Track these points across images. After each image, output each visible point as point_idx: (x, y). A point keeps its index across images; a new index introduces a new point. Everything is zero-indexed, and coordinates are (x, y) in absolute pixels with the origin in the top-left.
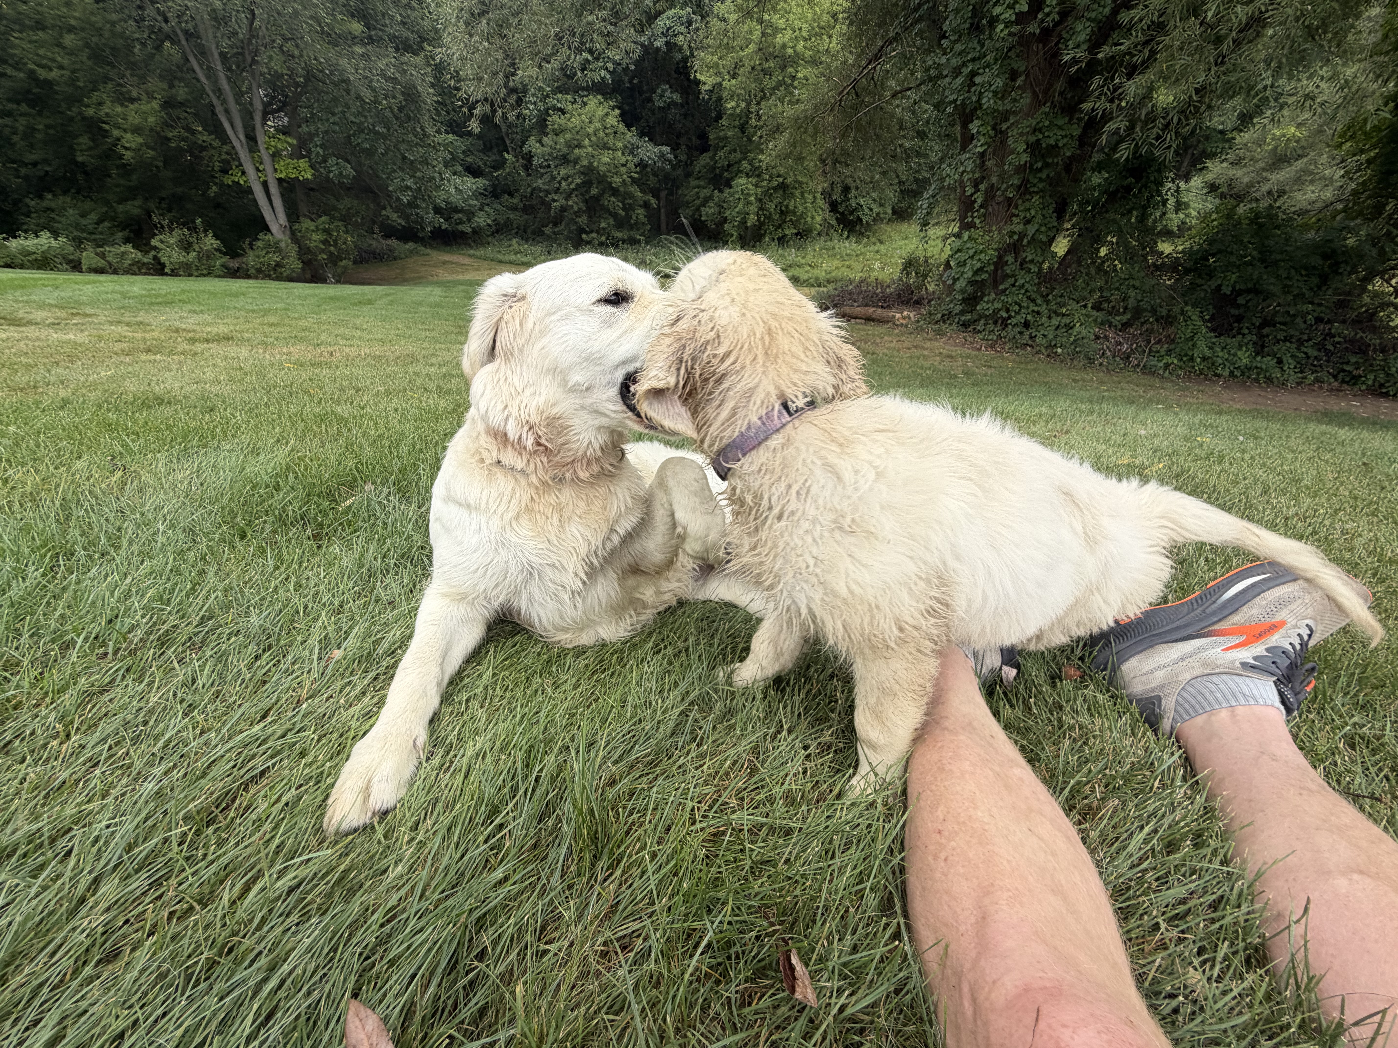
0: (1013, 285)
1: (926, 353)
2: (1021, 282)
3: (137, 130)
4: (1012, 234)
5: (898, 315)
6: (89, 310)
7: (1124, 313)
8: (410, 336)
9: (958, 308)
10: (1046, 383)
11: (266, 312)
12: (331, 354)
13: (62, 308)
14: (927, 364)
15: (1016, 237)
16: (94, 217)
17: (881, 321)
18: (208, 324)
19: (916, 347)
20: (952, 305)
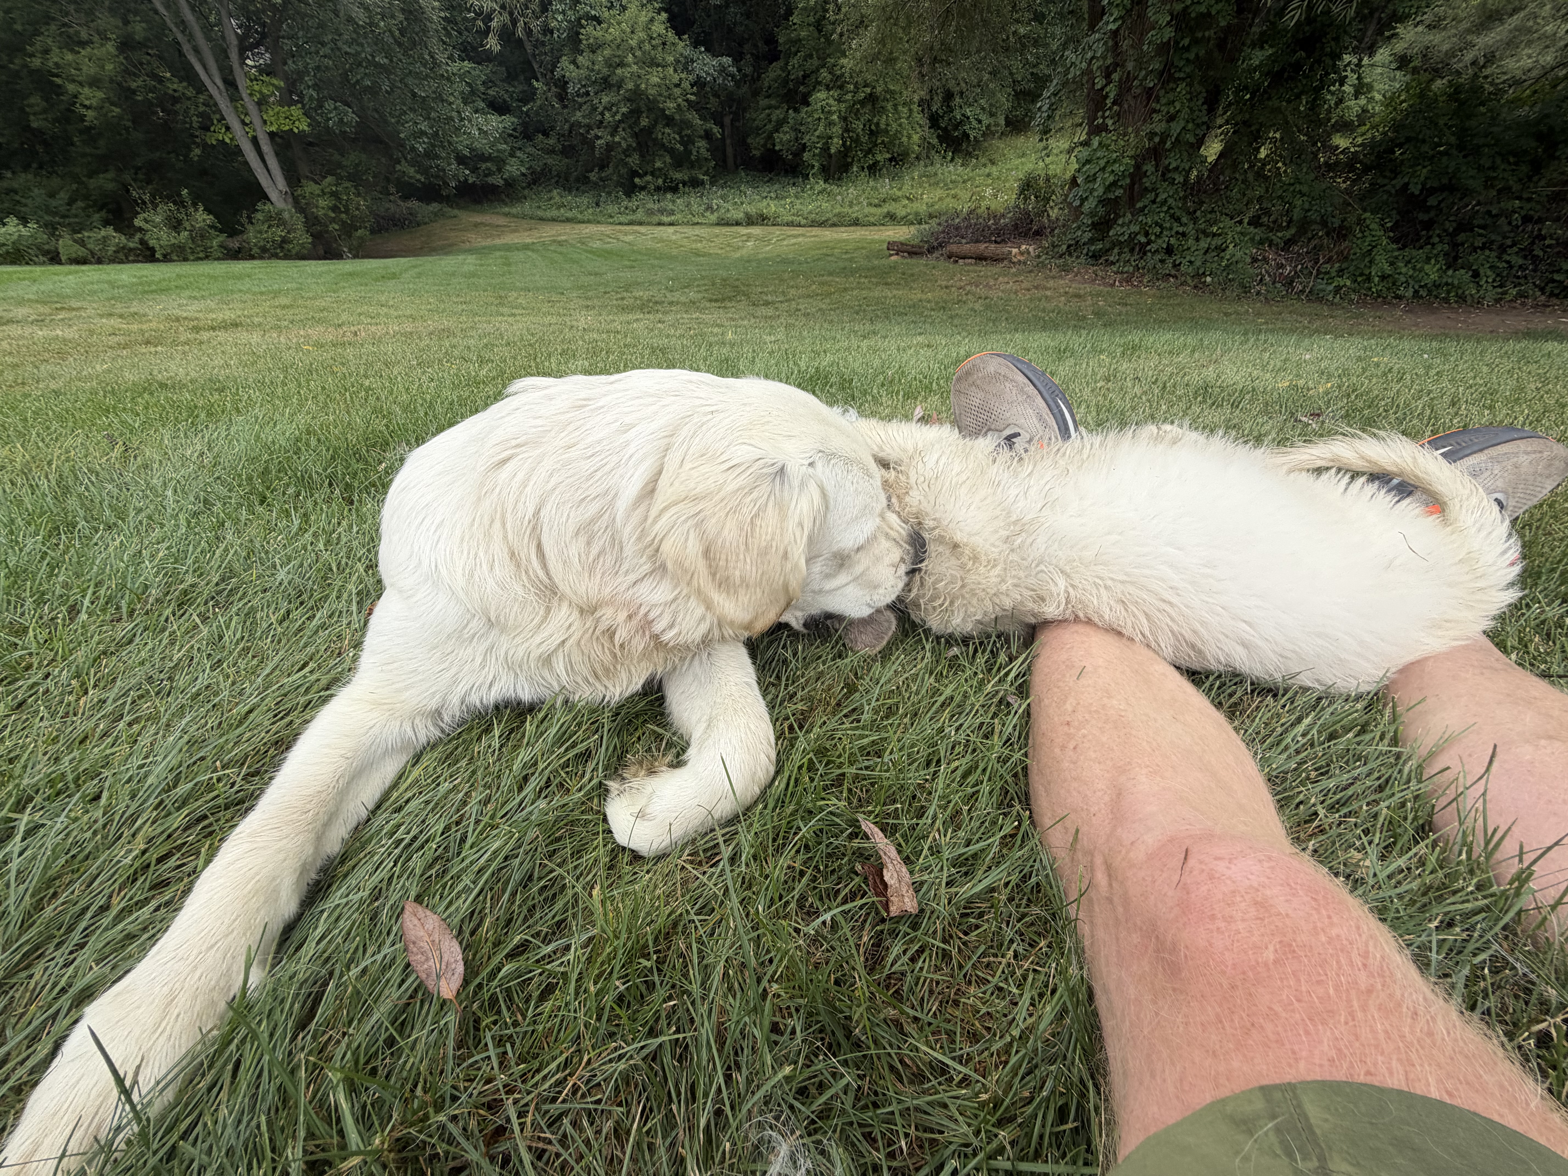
0: (1154, 202)
1: (1048, 293)
2: (1163, 196)
3: (94, 82)
4: (1152, 135)
5: (1015, 251)
6: (75, 304)
7: (1288, 227)
8: (444, 311)
9: (1088, 235)
10: (1192, 319)
11: (276, 294)
12: (355, 334)
13: (45, 303)
14: (1050, 306)
15: (1157, 139)
16: (63, 196)
17: (996, 259)
18: (212, 311)
19: (1036, 288)
20: (1079, 233)
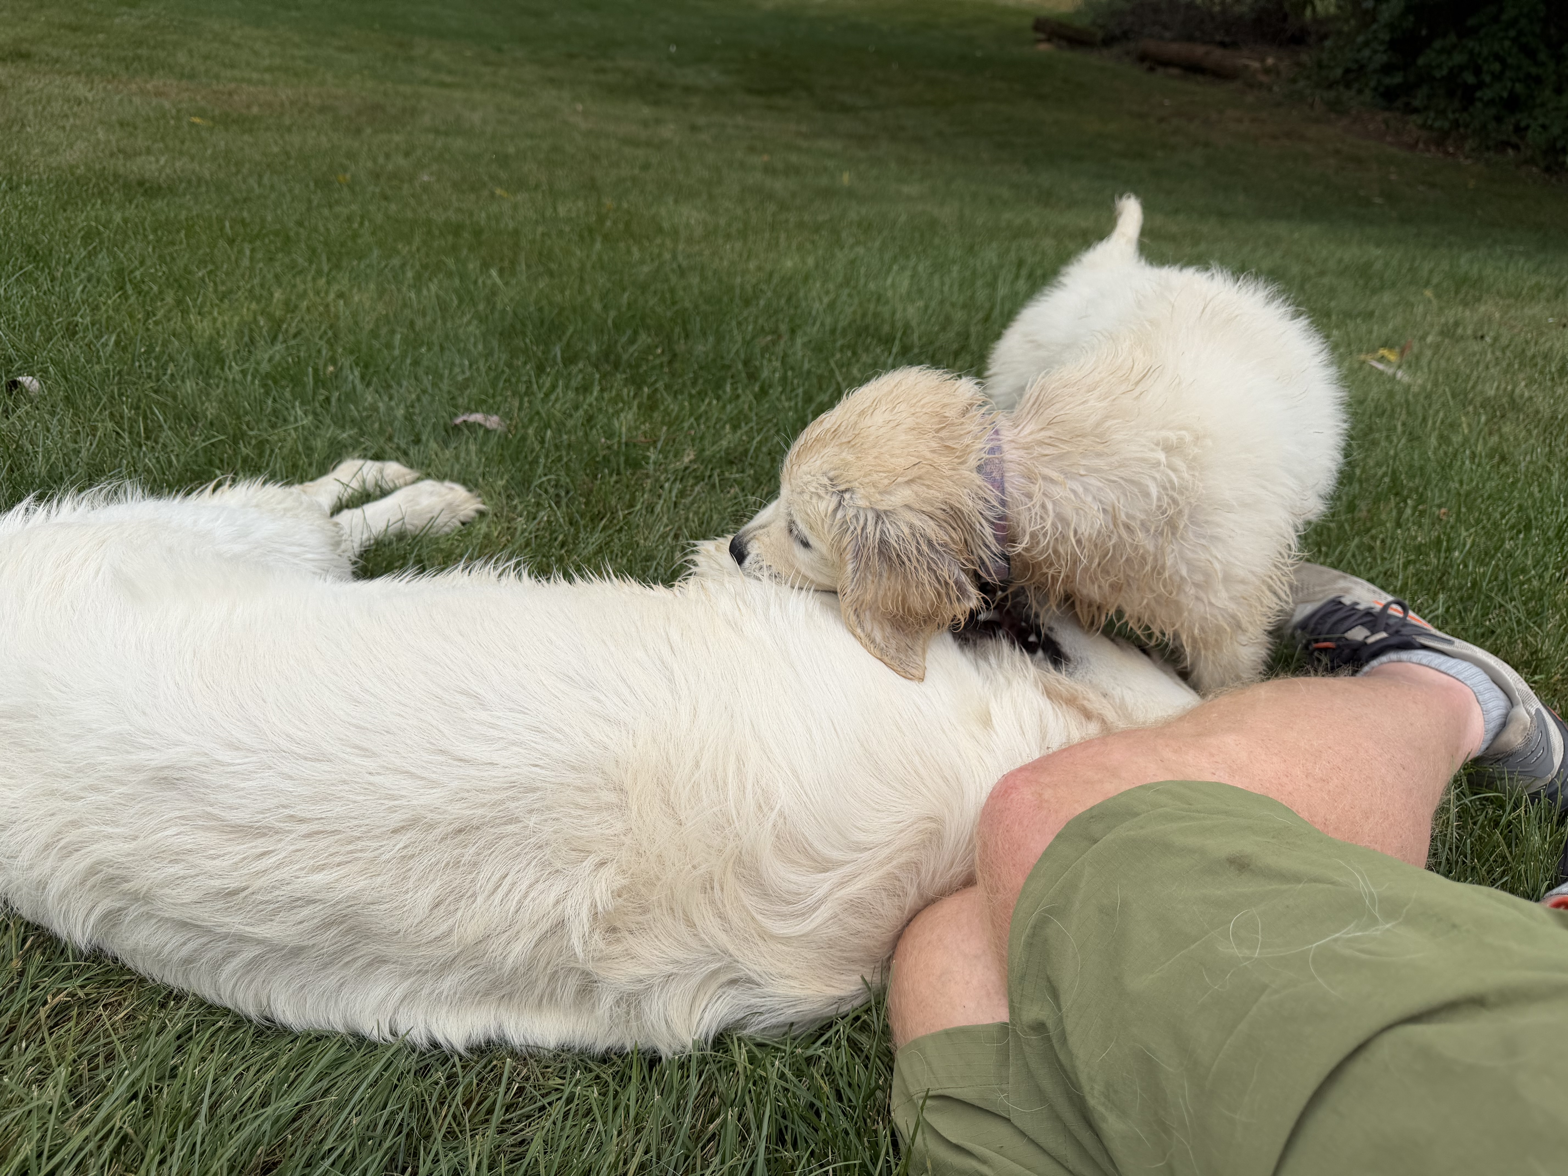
0: (1496, 20)
1: (1309, 148)
9: (1381, 58)
10: (1540, 226)
14: (1312, 173)
19: (1288, 135)
20: (1366, 53)
